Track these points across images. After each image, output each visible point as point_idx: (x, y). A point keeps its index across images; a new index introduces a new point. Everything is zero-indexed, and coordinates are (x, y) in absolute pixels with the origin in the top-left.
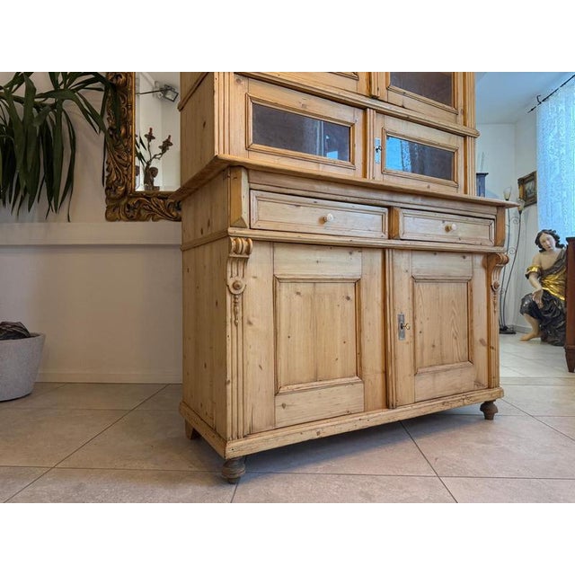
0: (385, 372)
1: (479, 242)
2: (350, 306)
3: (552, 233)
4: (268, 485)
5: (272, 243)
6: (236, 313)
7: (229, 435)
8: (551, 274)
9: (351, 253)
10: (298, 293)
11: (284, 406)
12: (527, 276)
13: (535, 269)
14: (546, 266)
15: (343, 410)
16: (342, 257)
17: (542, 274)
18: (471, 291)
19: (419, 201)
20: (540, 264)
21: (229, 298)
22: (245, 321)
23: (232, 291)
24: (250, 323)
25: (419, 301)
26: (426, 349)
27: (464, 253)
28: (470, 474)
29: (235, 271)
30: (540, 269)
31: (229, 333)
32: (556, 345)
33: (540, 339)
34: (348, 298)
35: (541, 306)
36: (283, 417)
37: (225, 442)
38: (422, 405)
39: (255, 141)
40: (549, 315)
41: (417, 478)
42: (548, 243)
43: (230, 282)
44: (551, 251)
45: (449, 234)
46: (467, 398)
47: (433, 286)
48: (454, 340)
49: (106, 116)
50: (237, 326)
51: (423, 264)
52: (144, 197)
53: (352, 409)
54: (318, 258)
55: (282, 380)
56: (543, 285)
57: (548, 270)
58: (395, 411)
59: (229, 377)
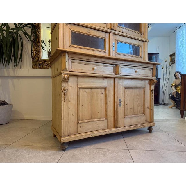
0: (114, 117)
1: (147, 76)
2: (103, 96)
3: (179, 73)
4: (74, 151)
5: (77, 76)
6: (64, 98)
7: (62, 136)
8: (179, 86)
9: (103, 79)
10: (86, 92)
11: (80, 127)
12: (171, 87)
13: (174, 85)
14: (177, 83)
15: (100, 128)
16: (101, 80)
17: (176, 86)
18: (144, 91)
19: (126, 63)
20: (176, 83)
21: (62, 93)
22: (68, 100)
23: (63, 91)
24: (69, 101)
25: (126, 95)
26: (128, 110)
27: (142, 79)
28: (139, 149)
29: (64, 85)
31: (62, 104)
34: (102, 94)
35: (175, 97)
36: (80, 130)
38: (127, 127)
39: (72, 44)
40: (178, 100)
41: (122, 150)
42: (178, 76)
43: (63, 88)
44: (179, 78)
45: (136, 73)
46: (142, 126)
47: (131, 90)
48: (138, 107)
49: (32, 35)
50: (65, 102)
51: (127, 83)
52: (44, 61)
53: (103, 128)
54: (92, 81)
55: (80, 119)
56: (176, 90)
57: (178, 85)
58: (118, 129)
59: (62, 118)
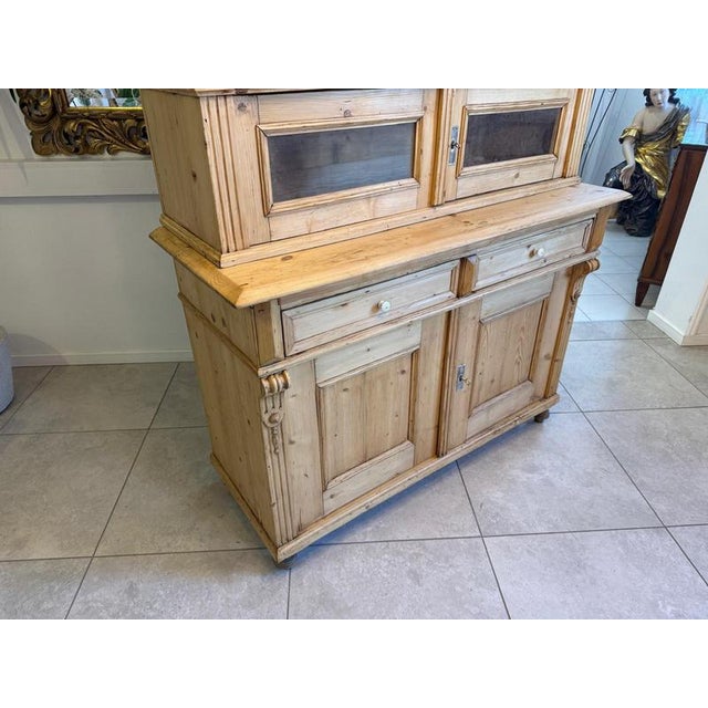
0: (438, 427)
2: (405, 379)
4: (320, 569)
6: (275, 444)
7: (279, 543)
8: (651, 141)
9: (409, 326)
10: (345, 390)
11: (332, 497)
12: (621, 141)
13: (633, 133)
14: (649, 129)
15: (392, 474)
17: (640, 140)
18: (547, 308)
20: (642, 124)
21: (265, 432)
22: (286, 442)
23: (269, 425)
24: (292, 442)
25: (484, 343)
26: (483, 389)
29: (270, 405)
30: (640, 133)
31: (270, 464)
32: (632, 235)
33: (615, 220)
34: (403, 372)
36: (330, 504)
37: (276, 549)
39: (276, 198)
42: (660, 97)
43: (266, 418)
44: (661, 108)
45: (534, 258)
46: (520, 419)
48: (516, 367)
50: (277, 454)
51: (494, 303)
53: (400, 470)
54: (369, 345)
55: (329, 475)
56: (637, 153)
57: (649, 136)
58: (444, 458)
59: (274, 500)
